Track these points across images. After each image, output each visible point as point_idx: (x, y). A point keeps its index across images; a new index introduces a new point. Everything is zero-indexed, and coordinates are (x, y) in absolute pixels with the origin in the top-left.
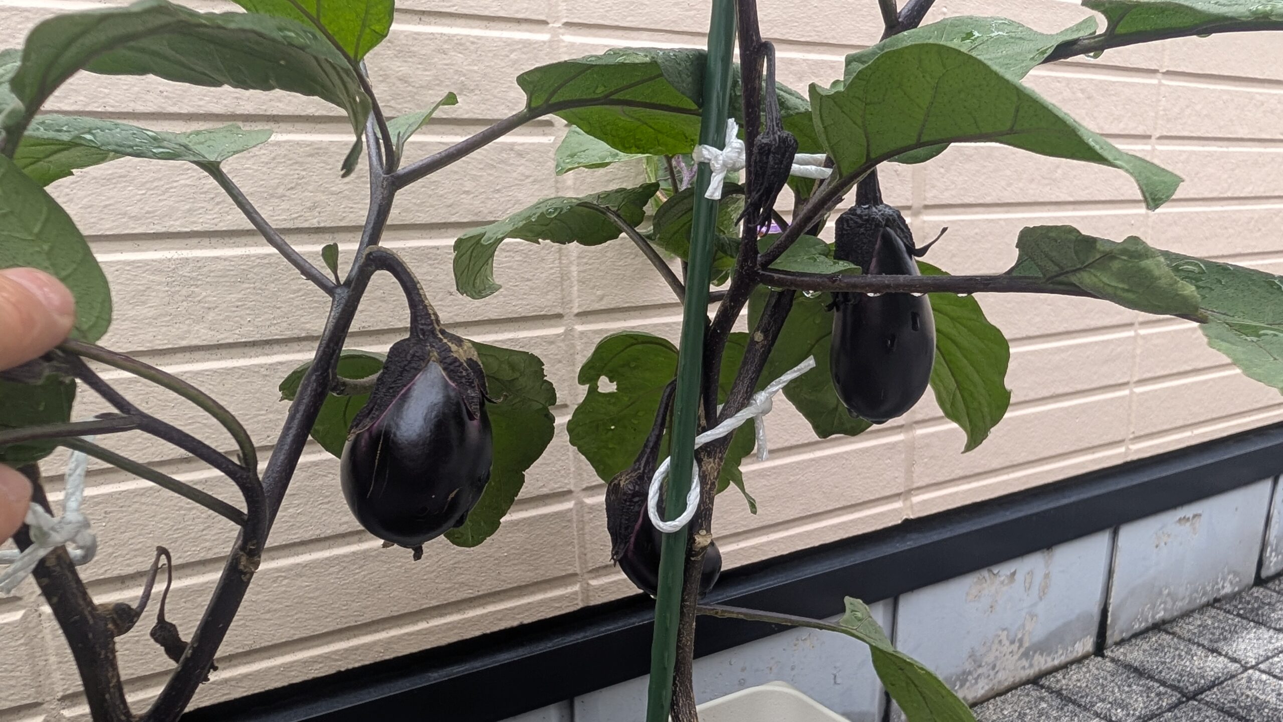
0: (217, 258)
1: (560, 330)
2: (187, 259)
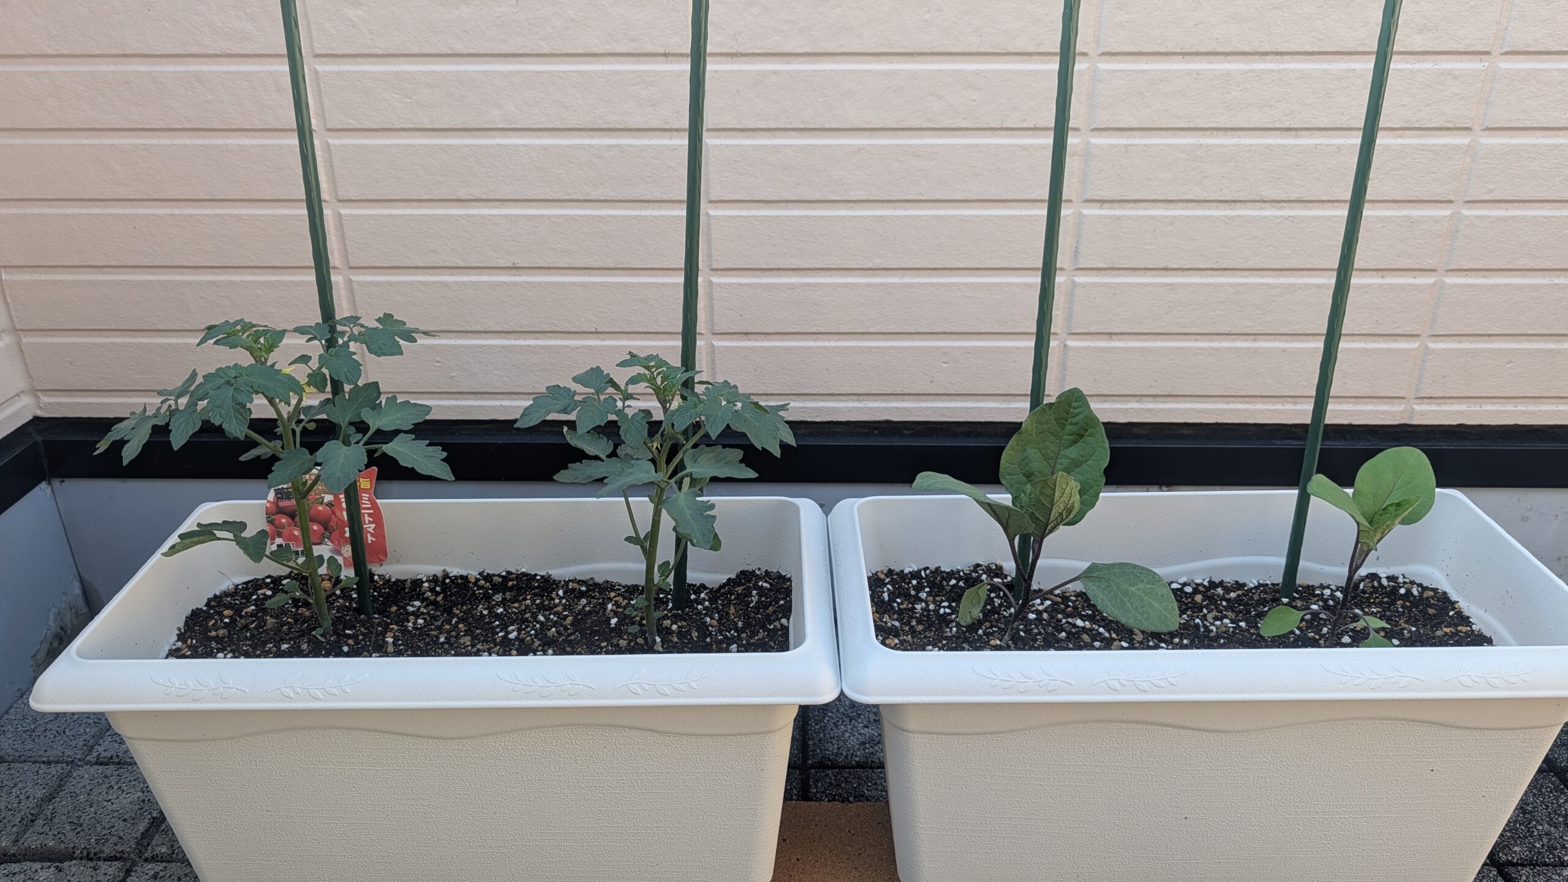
0: (1220, 145)
1: (1448, 213)
2: (1202, 145)
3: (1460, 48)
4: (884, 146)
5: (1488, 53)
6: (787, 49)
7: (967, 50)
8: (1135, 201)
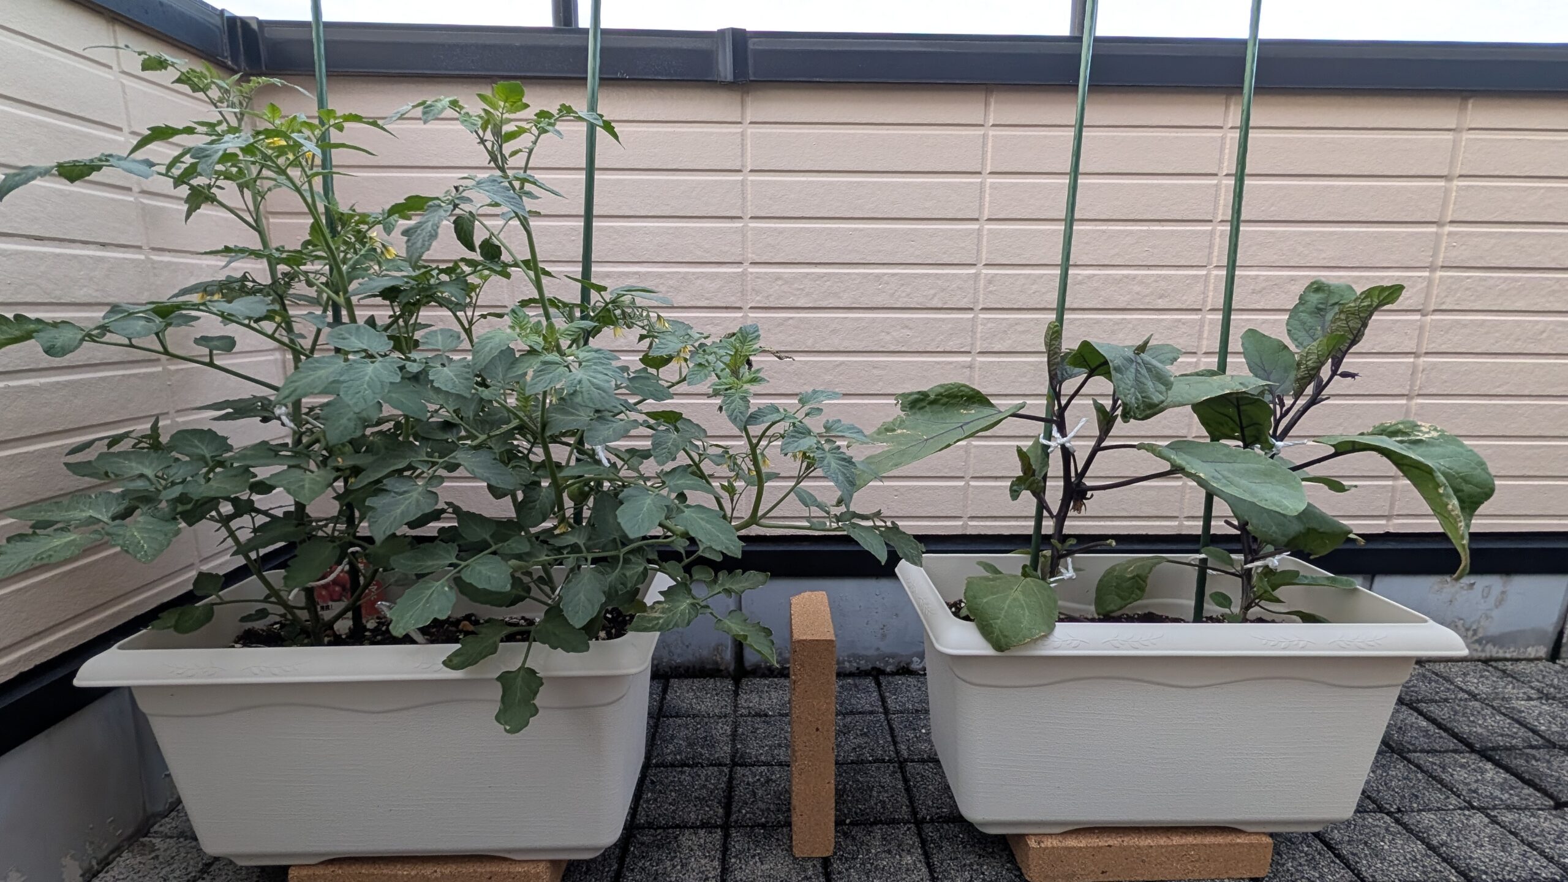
3: (1184, 307)
4: (856, 362)
5: (1200, 310)
6: (799, 305)
7: (903, 306)
8: (1006, 395)
